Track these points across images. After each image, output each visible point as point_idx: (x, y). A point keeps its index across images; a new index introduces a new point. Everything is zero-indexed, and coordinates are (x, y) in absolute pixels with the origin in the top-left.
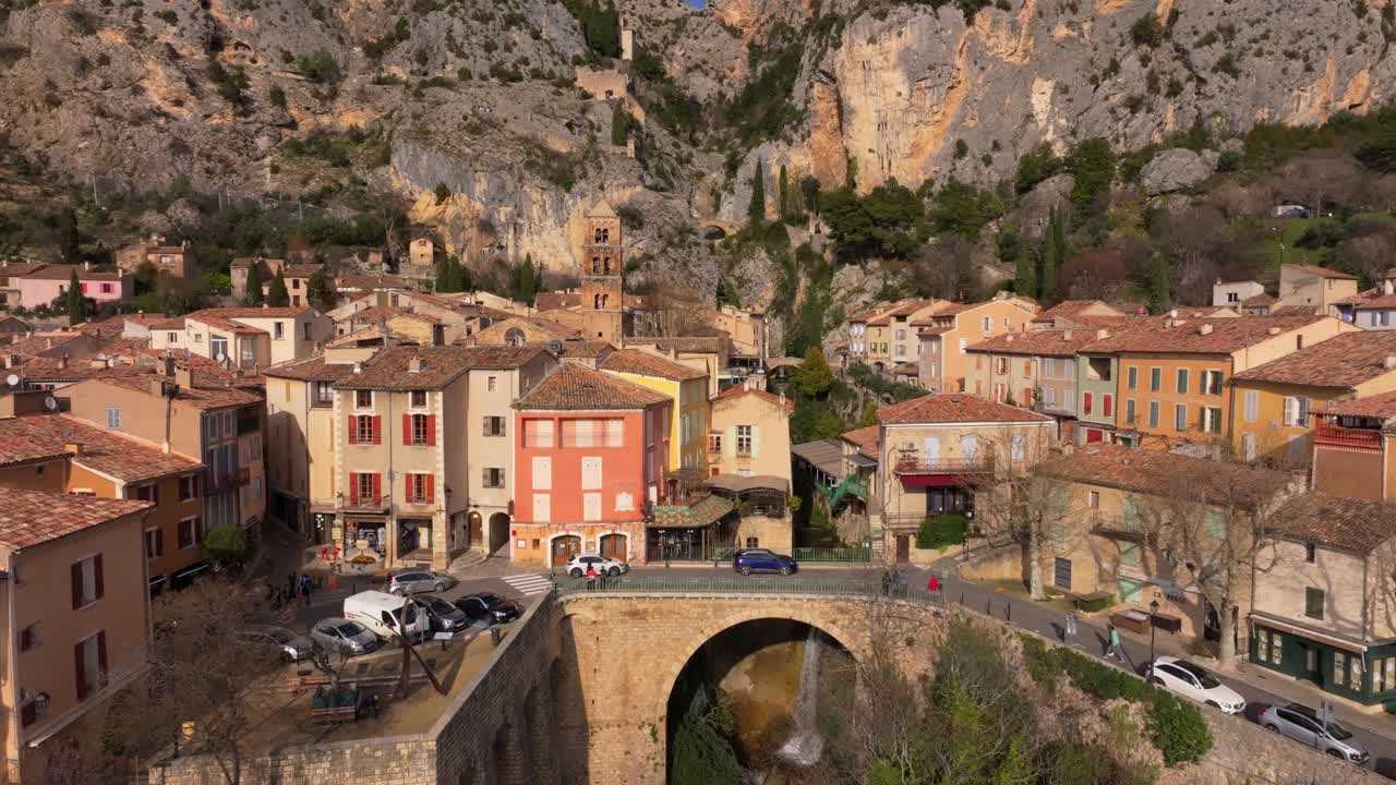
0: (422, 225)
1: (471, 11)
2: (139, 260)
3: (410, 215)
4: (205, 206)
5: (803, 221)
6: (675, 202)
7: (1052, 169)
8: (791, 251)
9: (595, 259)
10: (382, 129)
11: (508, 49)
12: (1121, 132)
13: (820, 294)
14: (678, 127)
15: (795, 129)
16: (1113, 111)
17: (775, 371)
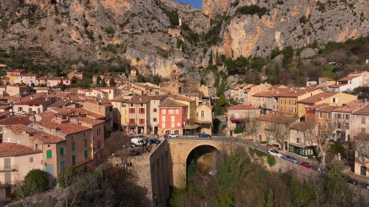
0: (133, 67)
1: (144, 16)
2: (73, 76)
3: (131, 64)
4: (86, 63)
5: (221, 65)
6: (191, 61)
7: (279, 53)
8: (218, 72)
9: (173, 76)
10: (124, 44)
11: (152, 25)
12: (296, 44)
13: (224, 82)
14: (192, 42)
15: (220, 43)
16: (294, 39)
17: (214, 100)
